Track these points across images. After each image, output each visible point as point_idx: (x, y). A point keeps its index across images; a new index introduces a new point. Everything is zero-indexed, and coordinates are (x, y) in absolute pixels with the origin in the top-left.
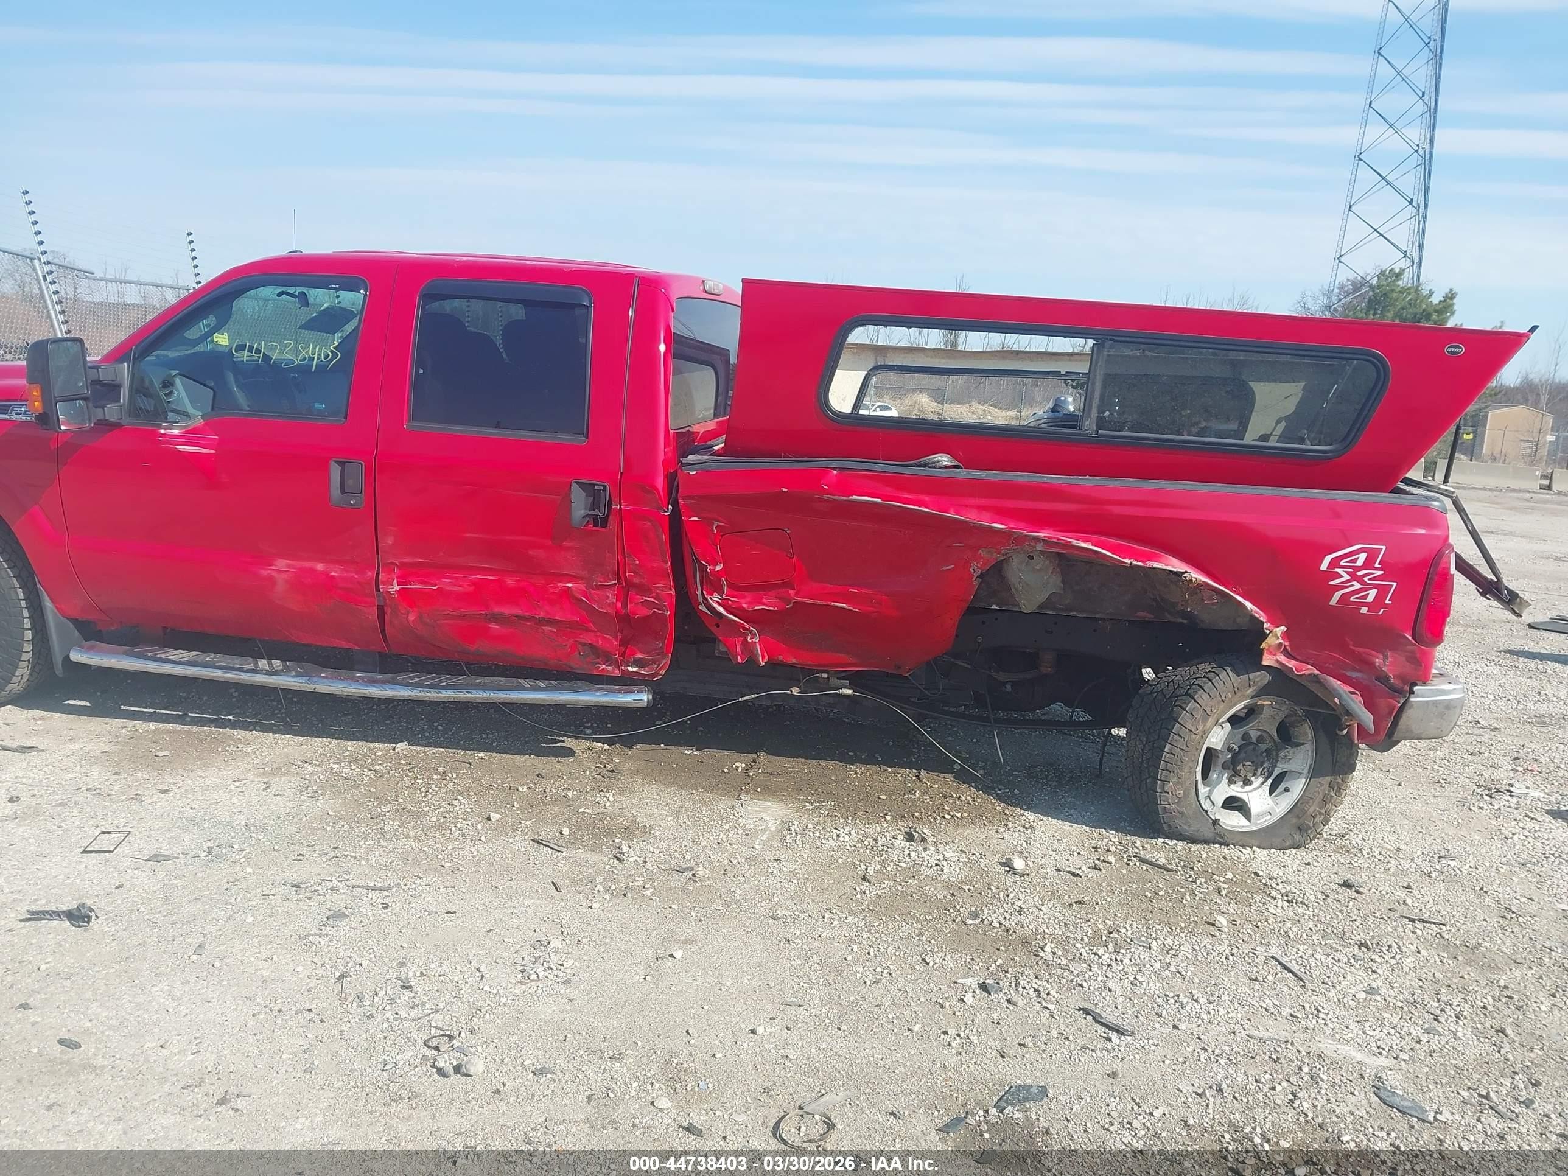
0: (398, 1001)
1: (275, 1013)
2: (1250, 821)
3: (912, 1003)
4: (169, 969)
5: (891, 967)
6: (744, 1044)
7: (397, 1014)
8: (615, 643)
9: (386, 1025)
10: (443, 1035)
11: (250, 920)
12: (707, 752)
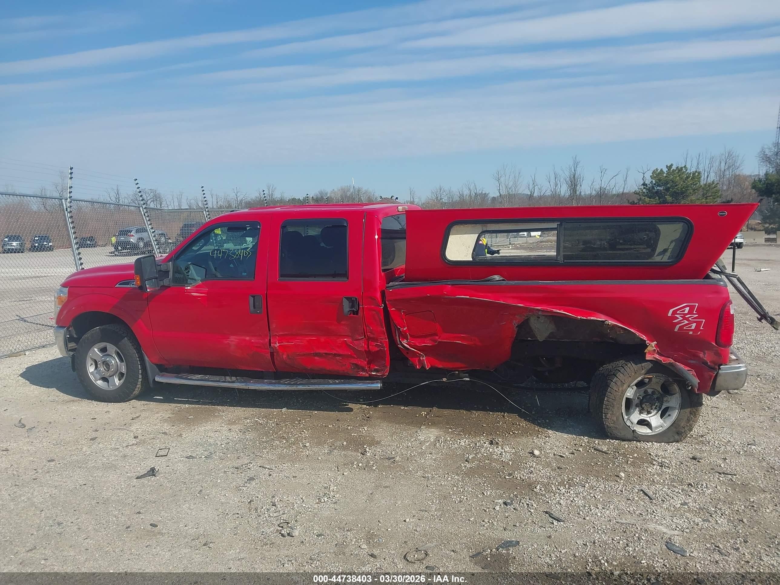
0: (270, 510)
1: (225, 515)
2: (652, 430)
3: (473, 510)
4: (189, 499)
5: (468, 496)
6: (400, 526)
7: (269, 515)
8: (365, 363)
9: (265, 519)
10: (285, 522)
11: (219, 481)
12: (411, 408)
